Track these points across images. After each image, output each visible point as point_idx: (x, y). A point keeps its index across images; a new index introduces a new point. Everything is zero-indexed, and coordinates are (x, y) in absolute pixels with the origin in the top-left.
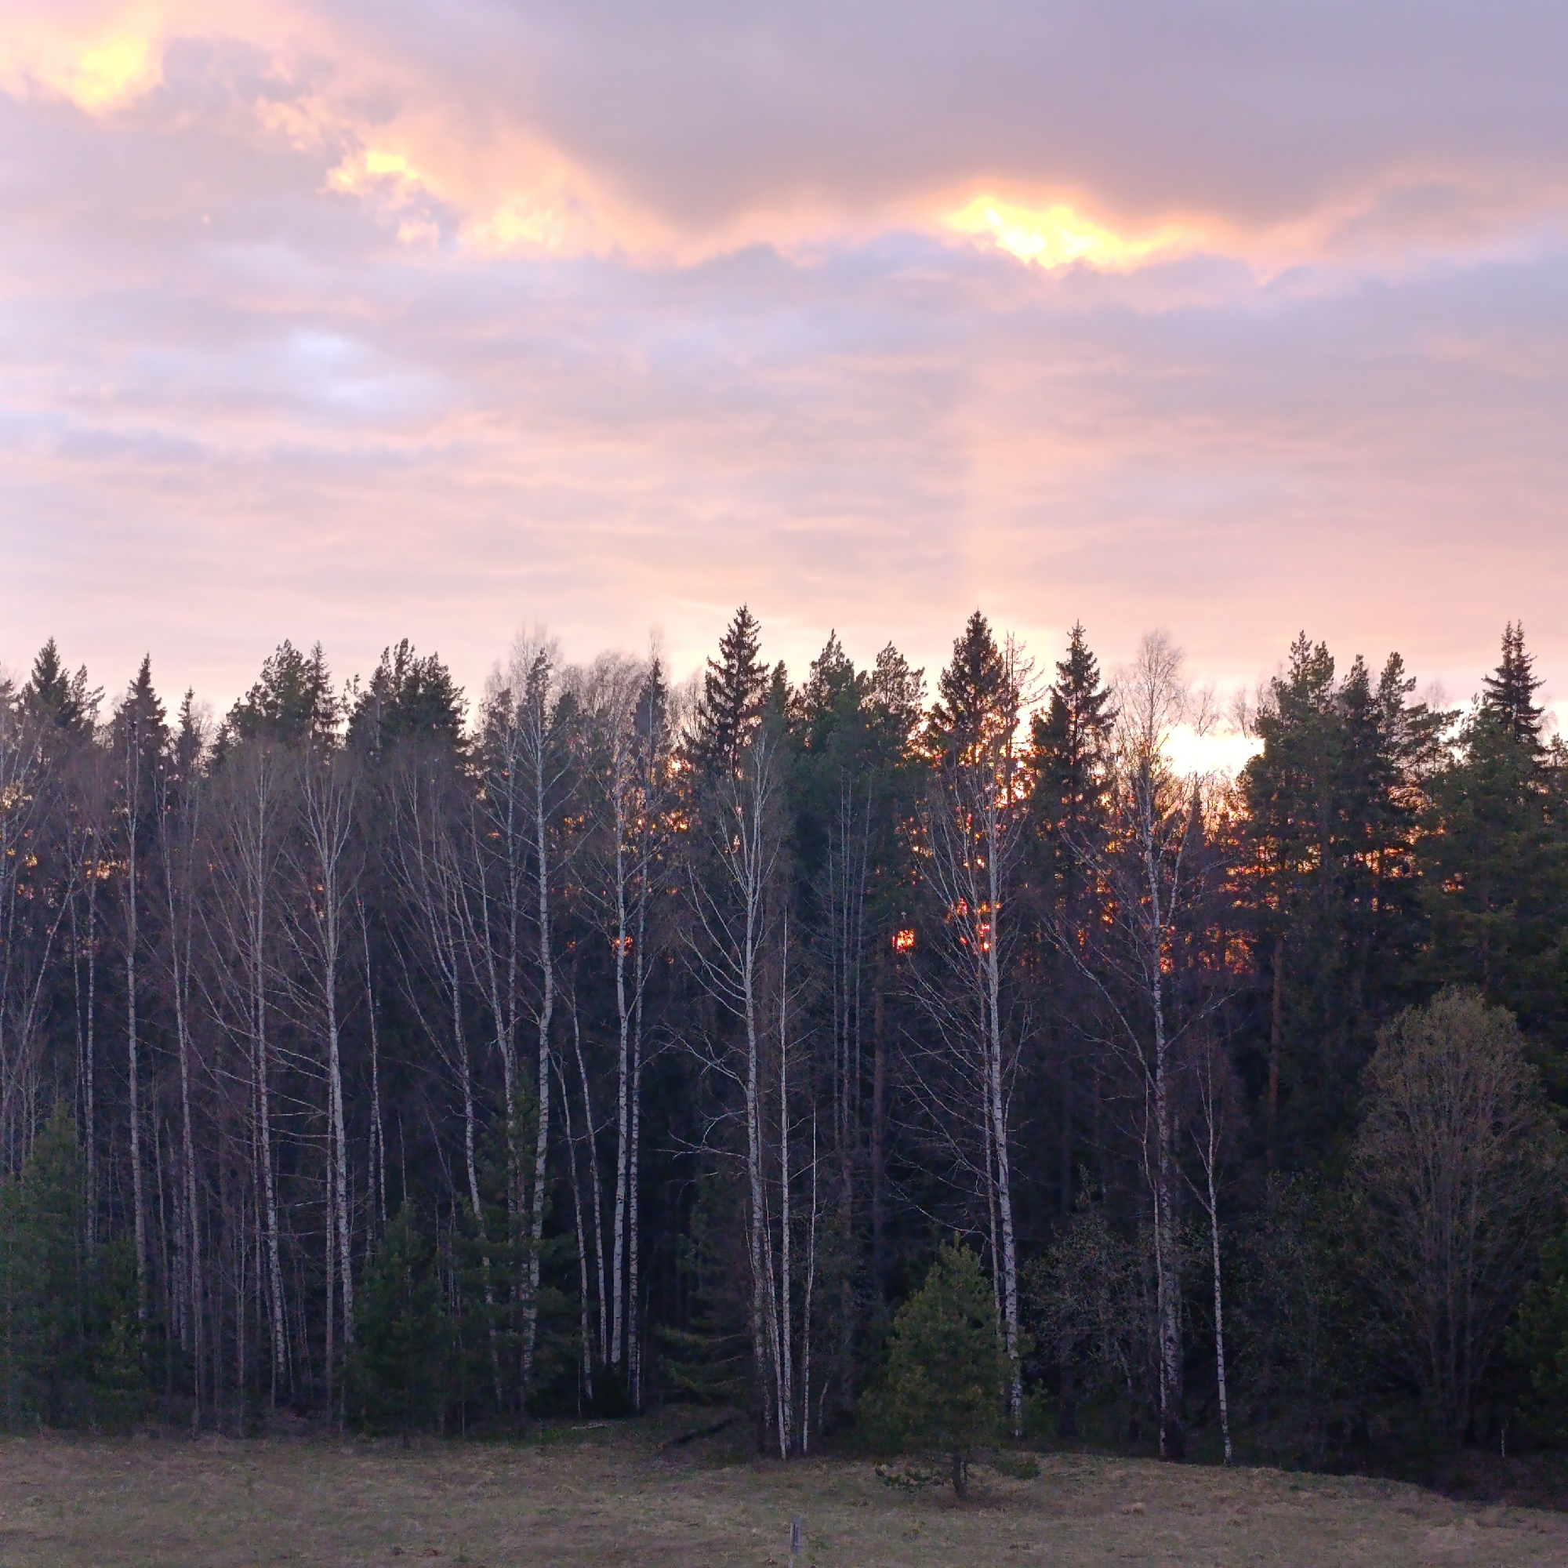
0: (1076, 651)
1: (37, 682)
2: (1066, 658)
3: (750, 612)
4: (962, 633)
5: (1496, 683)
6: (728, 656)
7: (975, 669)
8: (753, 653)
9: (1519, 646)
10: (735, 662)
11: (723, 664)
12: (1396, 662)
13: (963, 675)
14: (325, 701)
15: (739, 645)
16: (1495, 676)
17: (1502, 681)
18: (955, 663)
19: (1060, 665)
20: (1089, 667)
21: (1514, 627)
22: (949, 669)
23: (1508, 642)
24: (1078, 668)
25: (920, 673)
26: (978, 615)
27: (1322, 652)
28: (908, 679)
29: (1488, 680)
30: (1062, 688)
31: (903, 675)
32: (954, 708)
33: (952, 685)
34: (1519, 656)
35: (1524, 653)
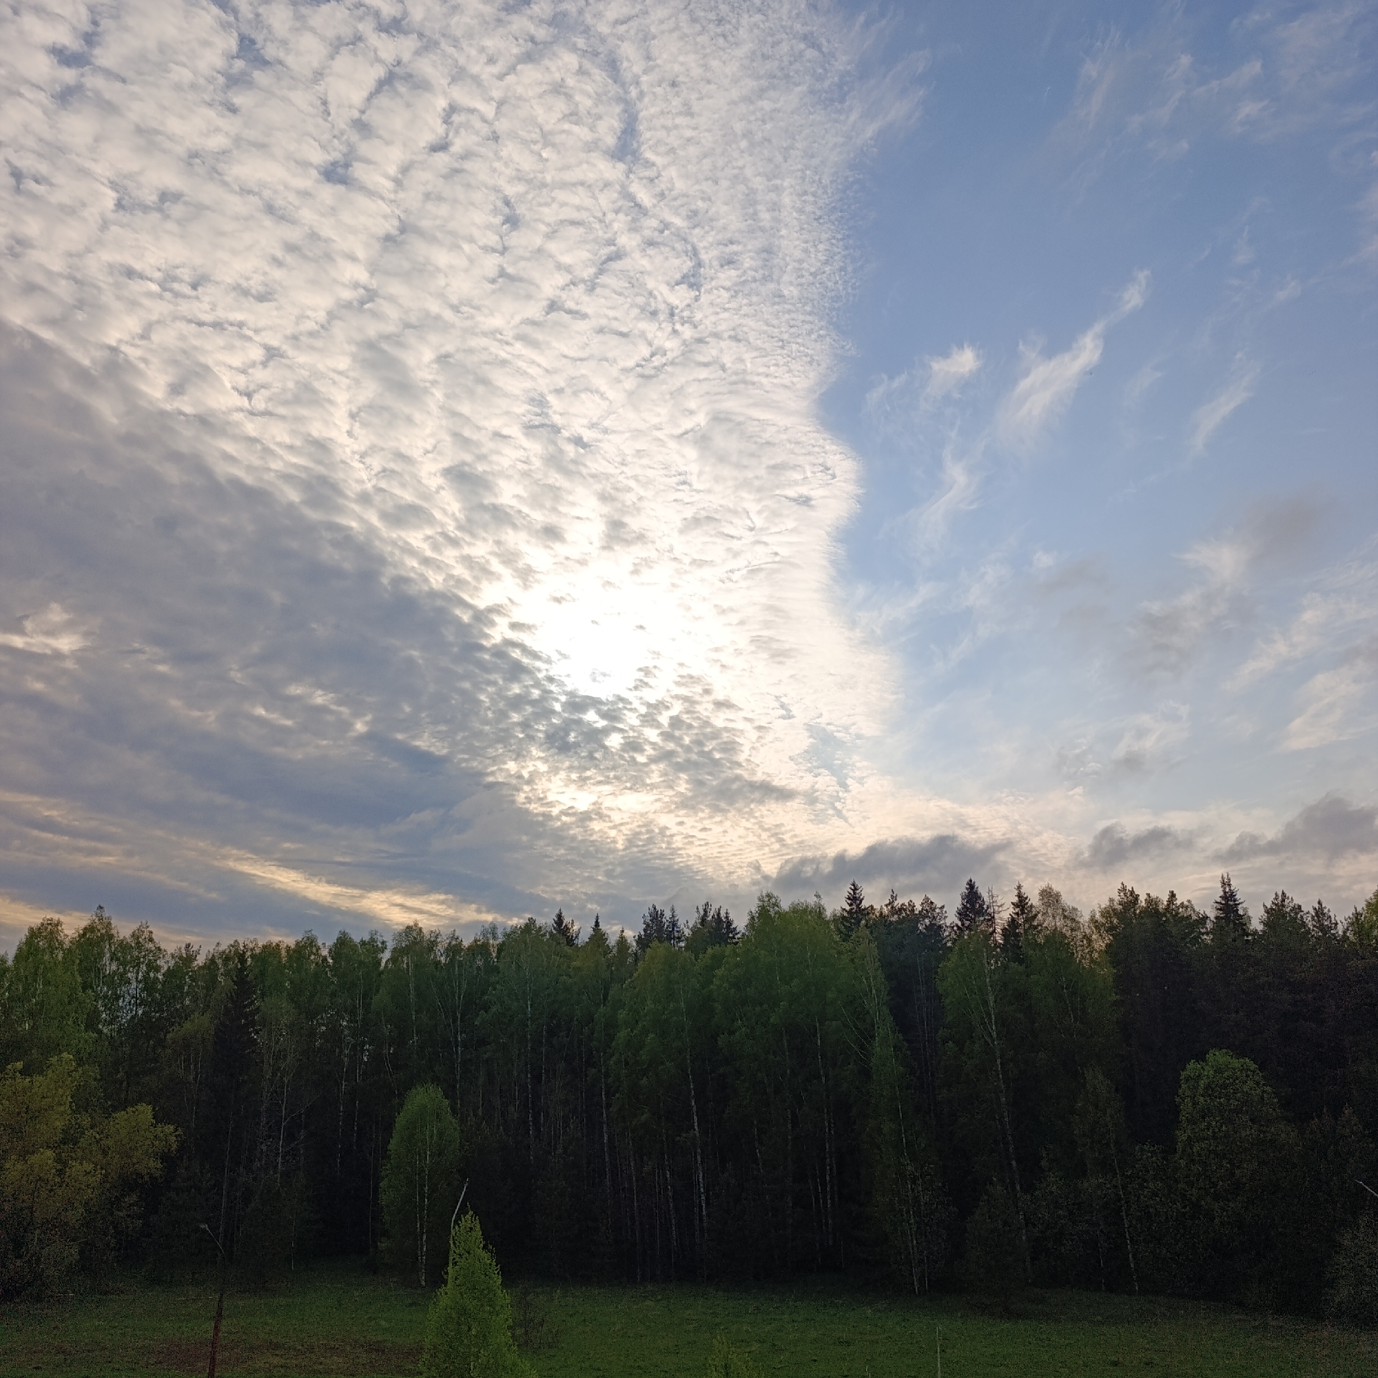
0: (1019, 896)
1: (555, 928)
2: (1016, 900)
3: (857, 883)
4: (963, 889)
5: (1221, 903)
6: (850, 905)
7: (973, 906)
8: (861, 902)
9: (1229, 885)
10: (854, 907)
11: (848, 908)
12: (1173, 895)
13: (967, 908)
14: (678, 931)
15: (854, 899)
16: (1219, 900)
17: (1223, 902)
18: (963, 904)
19: (1013, 904)
20: (1027, 903)
21: (1225, 876)
22: (960, 907)
23: (1223, 883)
24: (1022, 903)
25: (943, 907)
26: (971, 881)
27: (1132, 892)
28: (937, 911)
29: (1217, 902)
30: (1015, 914)
31: (935, 908)
32: (963, 924)
33: (962, 914)
34: (1230, 890)
35: (1232, 888)
